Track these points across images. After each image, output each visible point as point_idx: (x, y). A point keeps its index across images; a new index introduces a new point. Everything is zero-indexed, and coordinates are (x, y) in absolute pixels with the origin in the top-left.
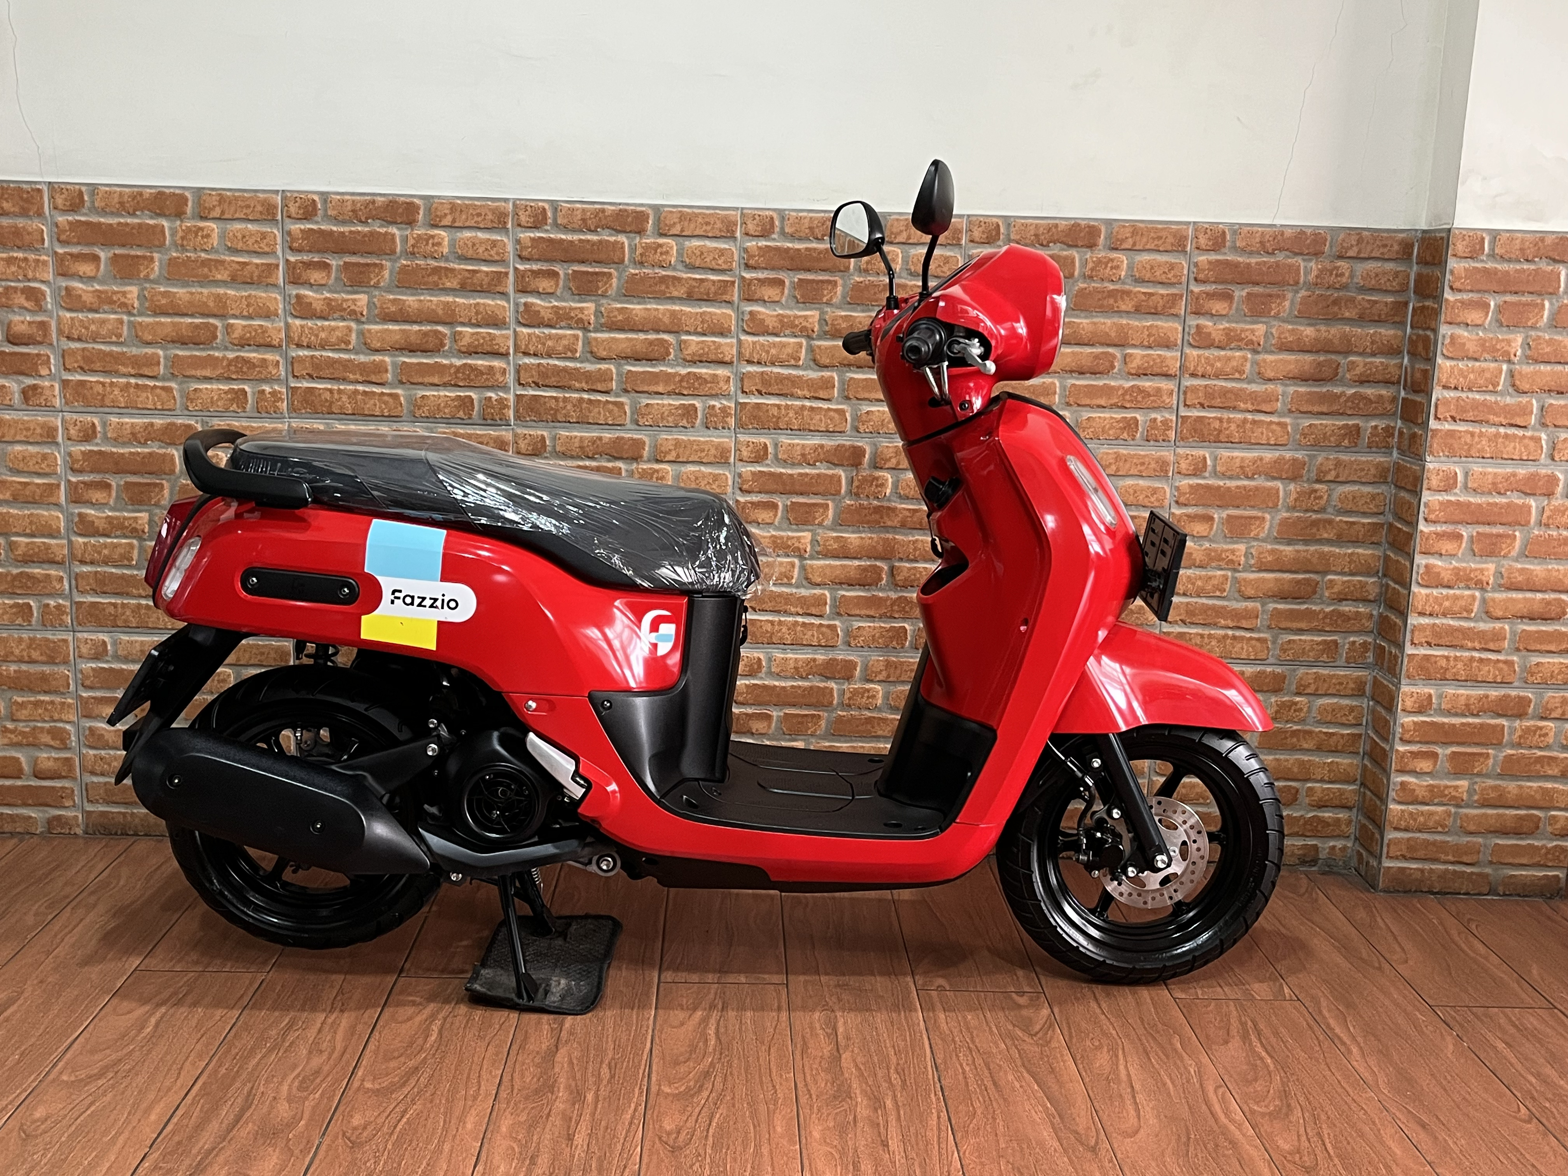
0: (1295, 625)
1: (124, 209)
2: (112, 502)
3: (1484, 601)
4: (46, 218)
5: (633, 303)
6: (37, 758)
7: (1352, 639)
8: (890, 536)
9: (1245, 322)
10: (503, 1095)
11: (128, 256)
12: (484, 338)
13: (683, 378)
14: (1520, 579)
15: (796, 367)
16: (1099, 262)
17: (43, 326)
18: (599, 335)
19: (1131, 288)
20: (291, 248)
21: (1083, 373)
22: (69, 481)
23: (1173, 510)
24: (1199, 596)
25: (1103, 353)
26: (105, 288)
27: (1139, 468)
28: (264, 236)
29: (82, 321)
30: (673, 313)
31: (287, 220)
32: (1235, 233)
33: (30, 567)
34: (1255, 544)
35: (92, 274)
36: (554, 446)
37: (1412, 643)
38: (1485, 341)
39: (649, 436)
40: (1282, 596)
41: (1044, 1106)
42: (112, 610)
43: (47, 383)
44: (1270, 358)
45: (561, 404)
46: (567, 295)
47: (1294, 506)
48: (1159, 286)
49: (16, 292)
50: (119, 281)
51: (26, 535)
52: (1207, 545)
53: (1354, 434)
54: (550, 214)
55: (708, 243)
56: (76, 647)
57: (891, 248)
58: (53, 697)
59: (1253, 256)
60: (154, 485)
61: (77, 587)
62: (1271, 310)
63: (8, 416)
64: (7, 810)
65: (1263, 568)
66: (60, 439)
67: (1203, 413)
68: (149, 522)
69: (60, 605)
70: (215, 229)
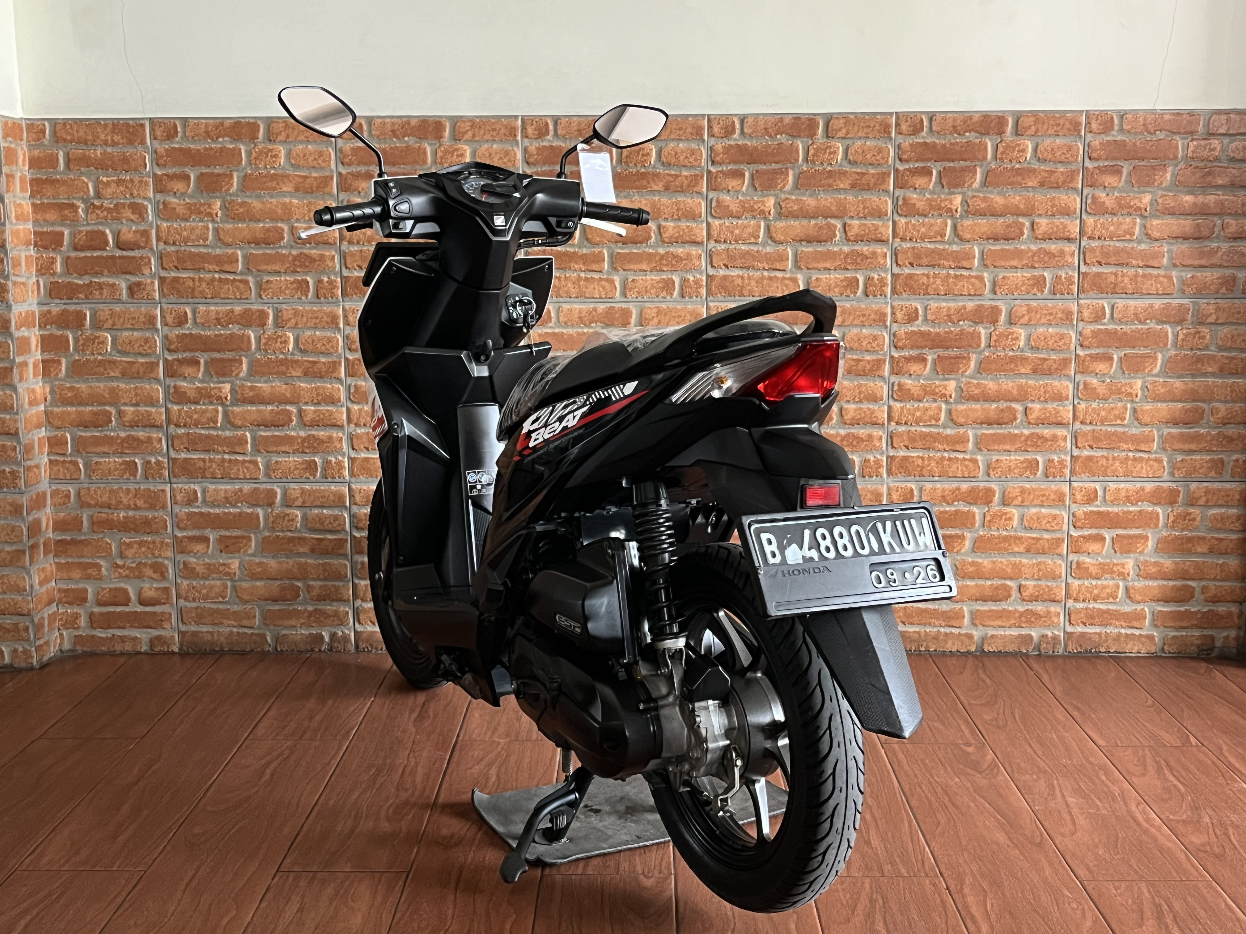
0: (1187, 447)
1: (209, 137)
2: (200, 375)
4: (147, 148)
6: (142, 588)
7: (1234, 457)
9: (1134, 192)
11: (213, 174)
13: (662, 257)
15: (756, 244)
16: (1007, 147)
17: (145, 234)
19: (1036, 167)
20: (342, 163)
21: (998, 240)
22: (166, 361)
23: (1078, 352)
24: (1103, 424)
25: (1013, 222)
26: (195, 201)
27: (1048, 317)
28: (321, 154)
29: (176, 229)
30: (654, 204)
32: (1122, 116)
33: (135, 431)
34: (1150, 379)
35: (183, 190)
36: (558, 318)
39: (636, 306)
40: (1176, 424)
41: (995, 817)
42: (201, 464)
43: (149, 281)
44: (1155, 222)
45: (563, 283)
47: (1182, 346)
48: (1059, 165)
49: (124, 208)
50: (205, 194)
51: (132, 405)
52: (1109, 381)
53: (1230, 283)
54: (551, 127)
55: (681, 145)
56: (173, 496)
57: (833, 143)
58: (154, 537)
59: (1140, 137)
60: (235, 360)
61: (173, 446)
62: (1155, 181)
63: (118, 308)
64: (118, 632)
65: (1157, 399)
66: (159, 326)
67: (1101, 270)
68: (231, 391)
69: (159, 461)
70: (282, 150)
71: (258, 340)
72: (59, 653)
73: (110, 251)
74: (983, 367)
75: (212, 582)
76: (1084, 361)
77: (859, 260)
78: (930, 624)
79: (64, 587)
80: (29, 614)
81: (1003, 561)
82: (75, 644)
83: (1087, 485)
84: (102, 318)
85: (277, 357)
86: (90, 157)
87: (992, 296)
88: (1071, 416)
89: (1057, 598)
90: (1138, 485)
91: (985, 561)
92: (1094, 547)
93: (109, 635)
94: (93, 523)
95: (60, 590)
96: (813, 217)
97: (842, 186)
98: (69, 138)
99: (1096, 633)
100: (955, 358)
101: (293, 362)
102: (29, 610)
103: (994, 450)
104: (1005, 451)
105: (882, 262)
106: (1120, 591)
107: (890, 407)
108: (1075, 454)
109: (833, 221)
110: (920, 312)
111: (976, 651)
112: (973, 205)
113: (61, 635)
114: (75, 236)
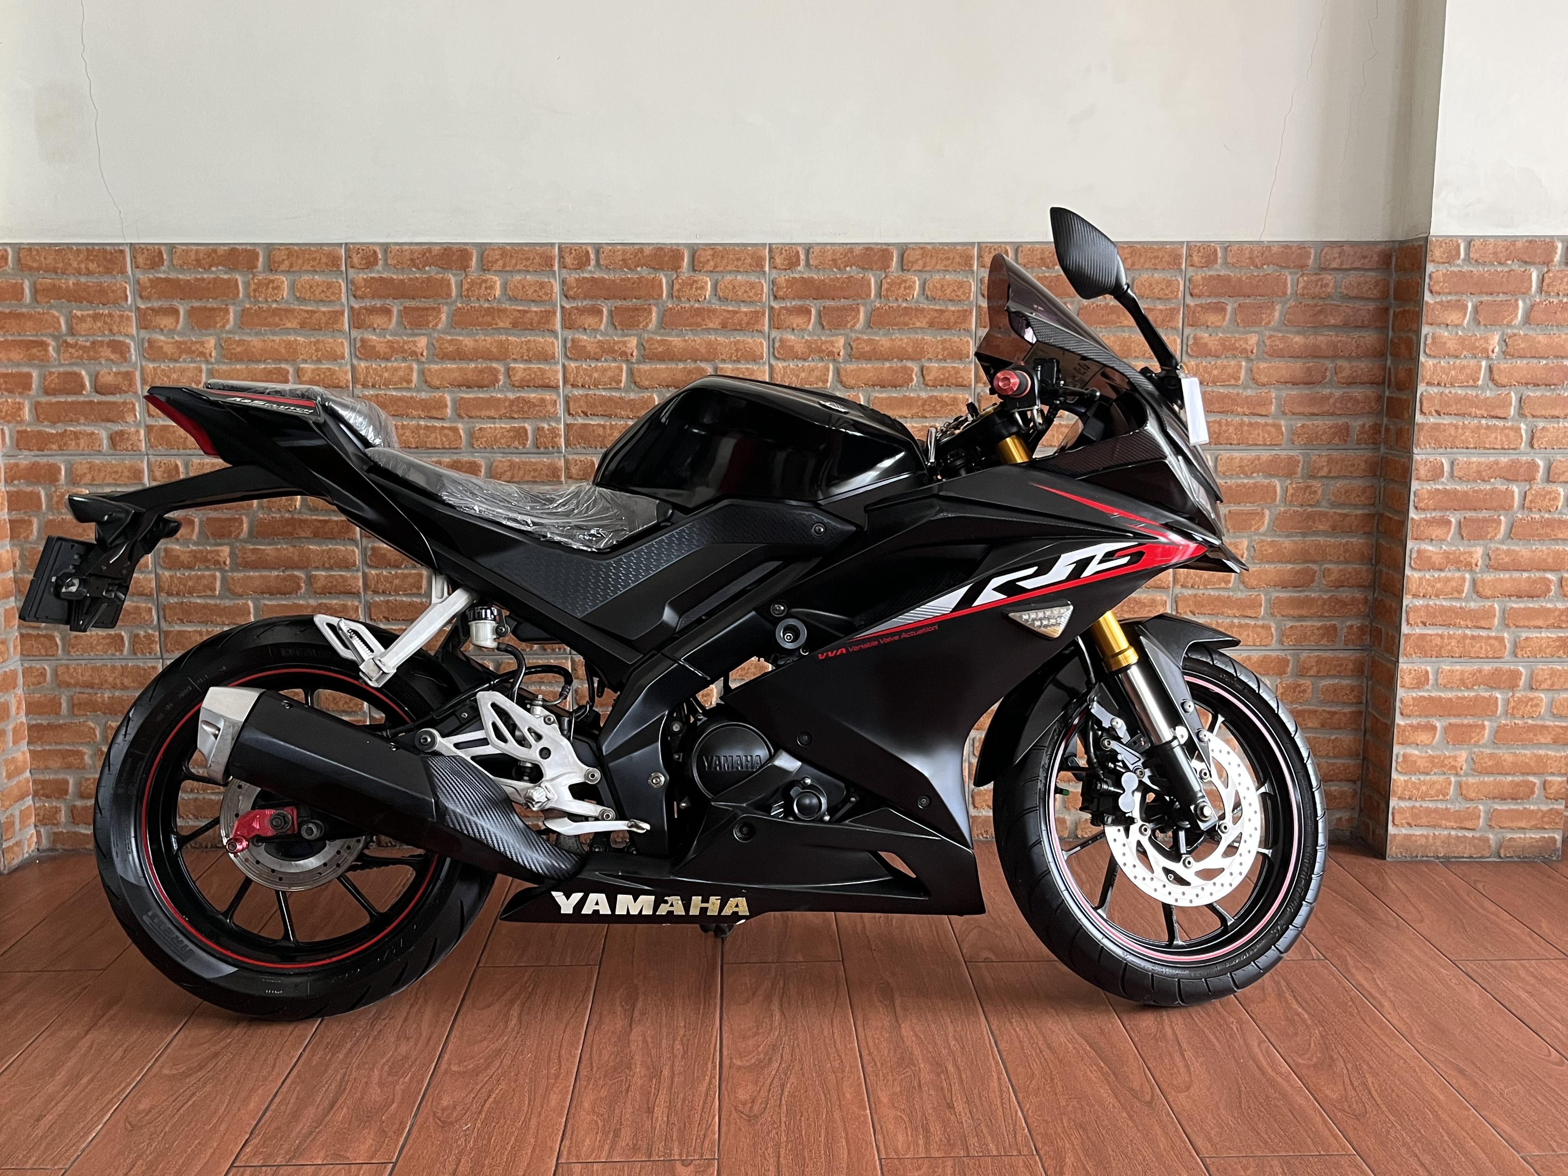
0: (1296, 612)
1: (200, 266)
2: (194, 537)
3: (1474, 582)
4: (128, 277)
5: (671, 336)
7: (1348, 623)
9: (1239, 332)
10: (584, 1072)
11: (205, 309)
12: (535, 373)
14: (1506, 560)
17: (128, 376)
18: (641, 366)
20: (355, 296)
24: (1206, 588)
26: (186, 339)
28: (329, 286)
29: (163, 370)
30: (709, 344)
31: (351, 271)
32: (1226, 248)
34: (1256, 537)
35: (172, 327)
37: (1408, 623)
38: (1465, 340)
40: (1285, 587)
41: (1098, 1065)
42: (197, 638)
43: (133, 429)
44: (1263, 365)
45: (608, 431)
46: (611, 330)
47: (1291, 501)
48: (1158, 302)
49: (102, 346)
50: (197, 332)
53: (1343, 432)
54: (592, 256)
55: (739, 277)
57: (909, 276)
59: (1244, 270)
60: (235, 520)
61: (164, 617)
62: (1262, 320)
63: (97, 460)
65: (1265, 559)
66: (146, 480)
68: (230, 555)
69: (149, 635)
70: (285, 281)
72: (36, 853)
73: (88, 396)
77: (938, 408)
79: (41, 777)
82: (54, 842)
84: (79, 472)
85: (282, 516)
86: (60, 287)
88: (1171, 579)
94: (73, 705)
95: (35, 782)
96: (887, 360)
97: (918, 324)
98: (35, 265)
101: (301, 521)
109: (909, 364)
113: (38, 833)
114: (45, 379)
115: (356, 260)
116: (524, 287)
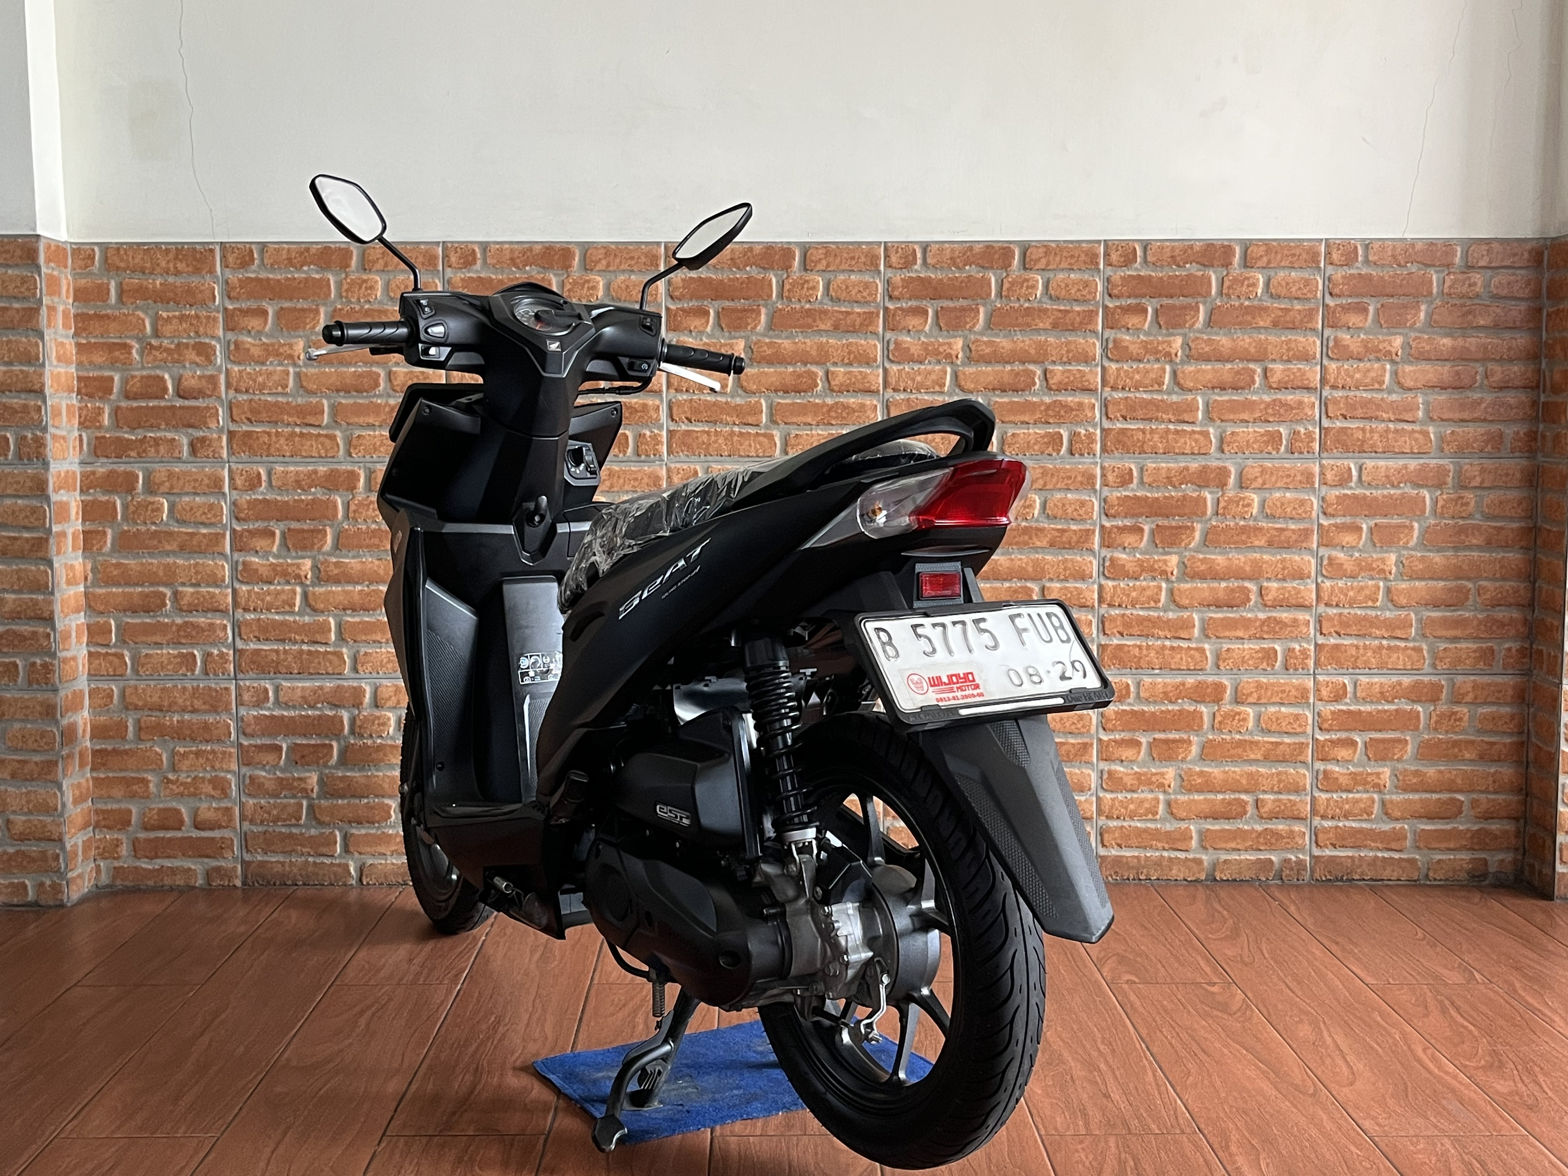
0: (1450, 633)
1: (292, 266)
2: (275, 549)
4: (217, 277)
5: (780, 337)
6: (198, 808)
7: (1507, 646)
8: (1040, 556)
9: (1382, 334)
11: (295, 310)
13: (831, 408)
15: (942, 393)
16: (1235, 280)
17: (213, 380)
19: (1269, 304)
21: (1225, 389)
22: (233, 531)
23: (1321, 521)
24: (1351, 607)
25: (1243, 369)
26: (274, 341)
27: (1285, 480)
29: (249, 373)
30: (821, 347)
31: (448, 270)
32: (1367, 246)
33: (195, 616)
34: (1405, 552)
35: (259, 328)
40: (1436, 606)
41: (1255, 1065)
42: (274, 656)
43: (215, 436)
44: (1408, 368)
45: (713, 438)
46: (718, 332)
47: (1442, 514)
48: (1295, 302)
49: (187, 348)
50: (285, 333)
51: (192, 585)
52: (1357, 555)
53: (1496, 440)
55: (853, 277)
56: (239, 695)
57: (1031, 275)
58: (216, 747)
59: (1387, 269)
60: (319, 531)
61: (240, 635)
62: (1406, 321)
63: (177, 468)
64: (168, 863)
65: (1414, 576)
66: (226, 490)
67: (1346, 424)
68: (312, 569)
69: (223, 653)
70: (379, 281)
71: (347, 506)
72: (94, 889)
73: (170, 400)
74: (1210, 539)
75: (285, 801)
76: (1327, 531)
77: (1062, 413)
78: (1151, 847)
79: (103, 807)
80: (60, 840)
81: (1236, 770)
82: (114, 878)
83: (1334, 679)
84: (157, 481)
85: (368, 527)
86: (147, 288)
87: (1219, 455)
88: (1314, 596)
89: (1303, 815)
90: (1394, 679)
91: (1215, 771)
92: (1343, 753)
93: (157, 867)
94: (140, 729)
95: (97, 812)
96: (1008, 362)
97: (1041, 325)
98: (122, 265)
99: (1348, 857)
100: (1176, 528)
102: (60, 834)
103: (1224, 637)
104: (1237, 638)
105: (1089, 415)
106: (1376, 806)
107: (1101, 587)
108: (1320, 642)
109: (1032, 367)
110: (1135, 474)
111: (1206, 880)
112: (1196, 349)
113: (98, 867)
114: (127, 382)
115: (453, 259)
116: (627, 287)
